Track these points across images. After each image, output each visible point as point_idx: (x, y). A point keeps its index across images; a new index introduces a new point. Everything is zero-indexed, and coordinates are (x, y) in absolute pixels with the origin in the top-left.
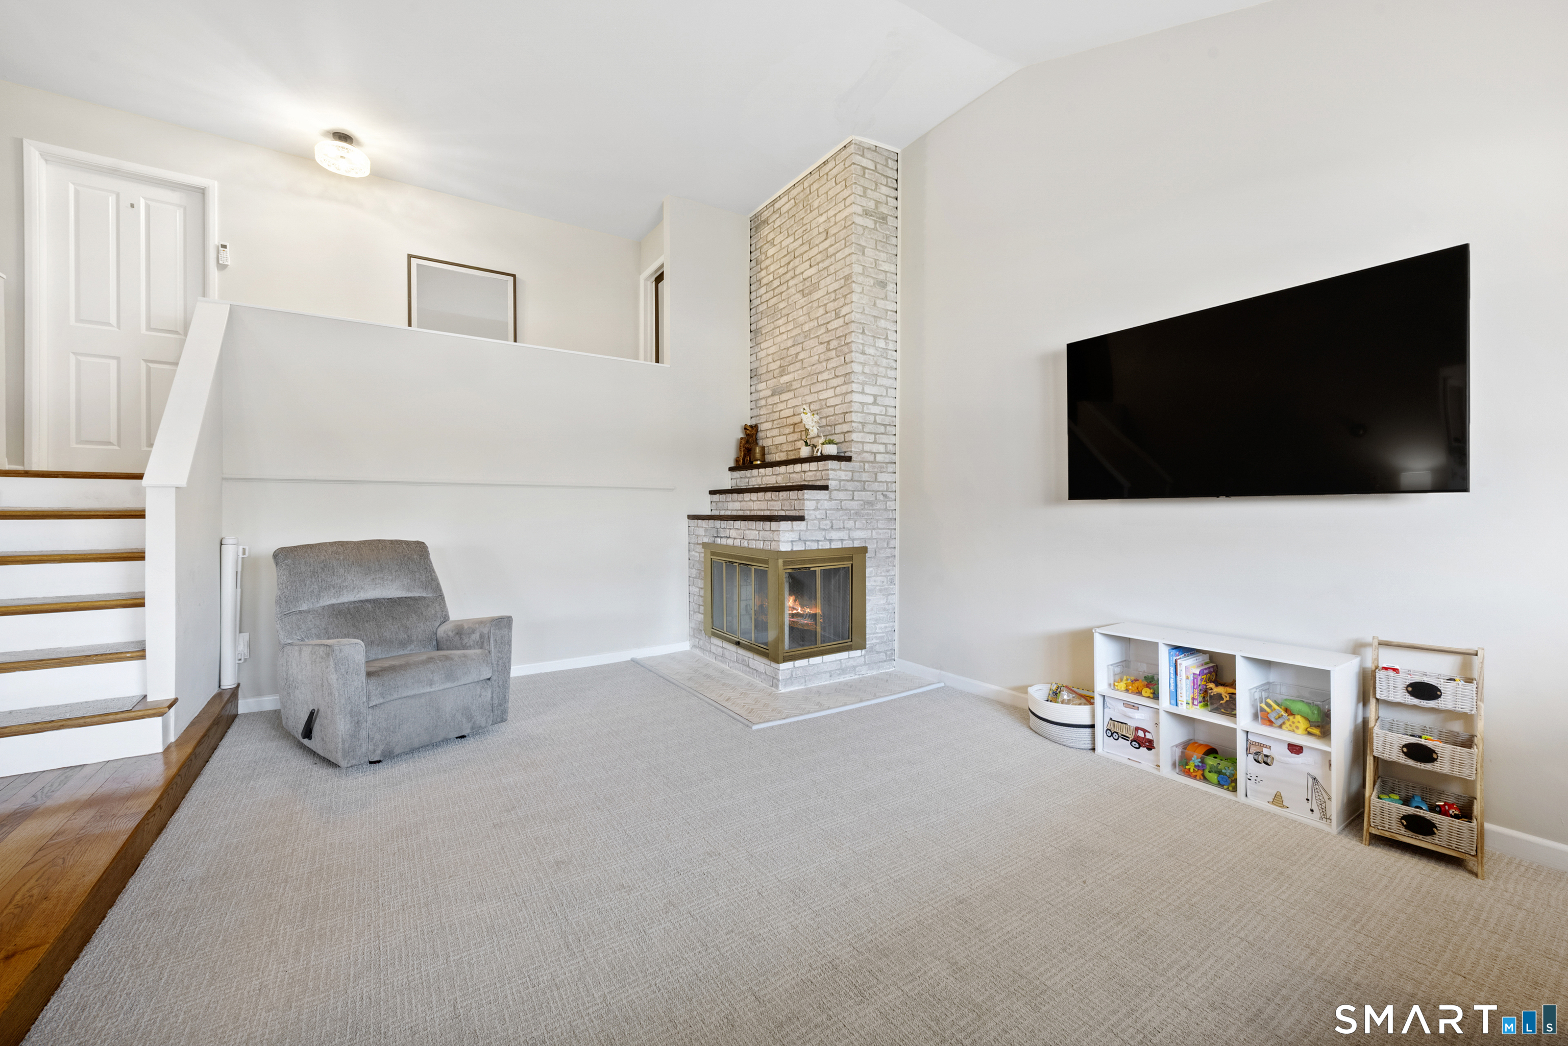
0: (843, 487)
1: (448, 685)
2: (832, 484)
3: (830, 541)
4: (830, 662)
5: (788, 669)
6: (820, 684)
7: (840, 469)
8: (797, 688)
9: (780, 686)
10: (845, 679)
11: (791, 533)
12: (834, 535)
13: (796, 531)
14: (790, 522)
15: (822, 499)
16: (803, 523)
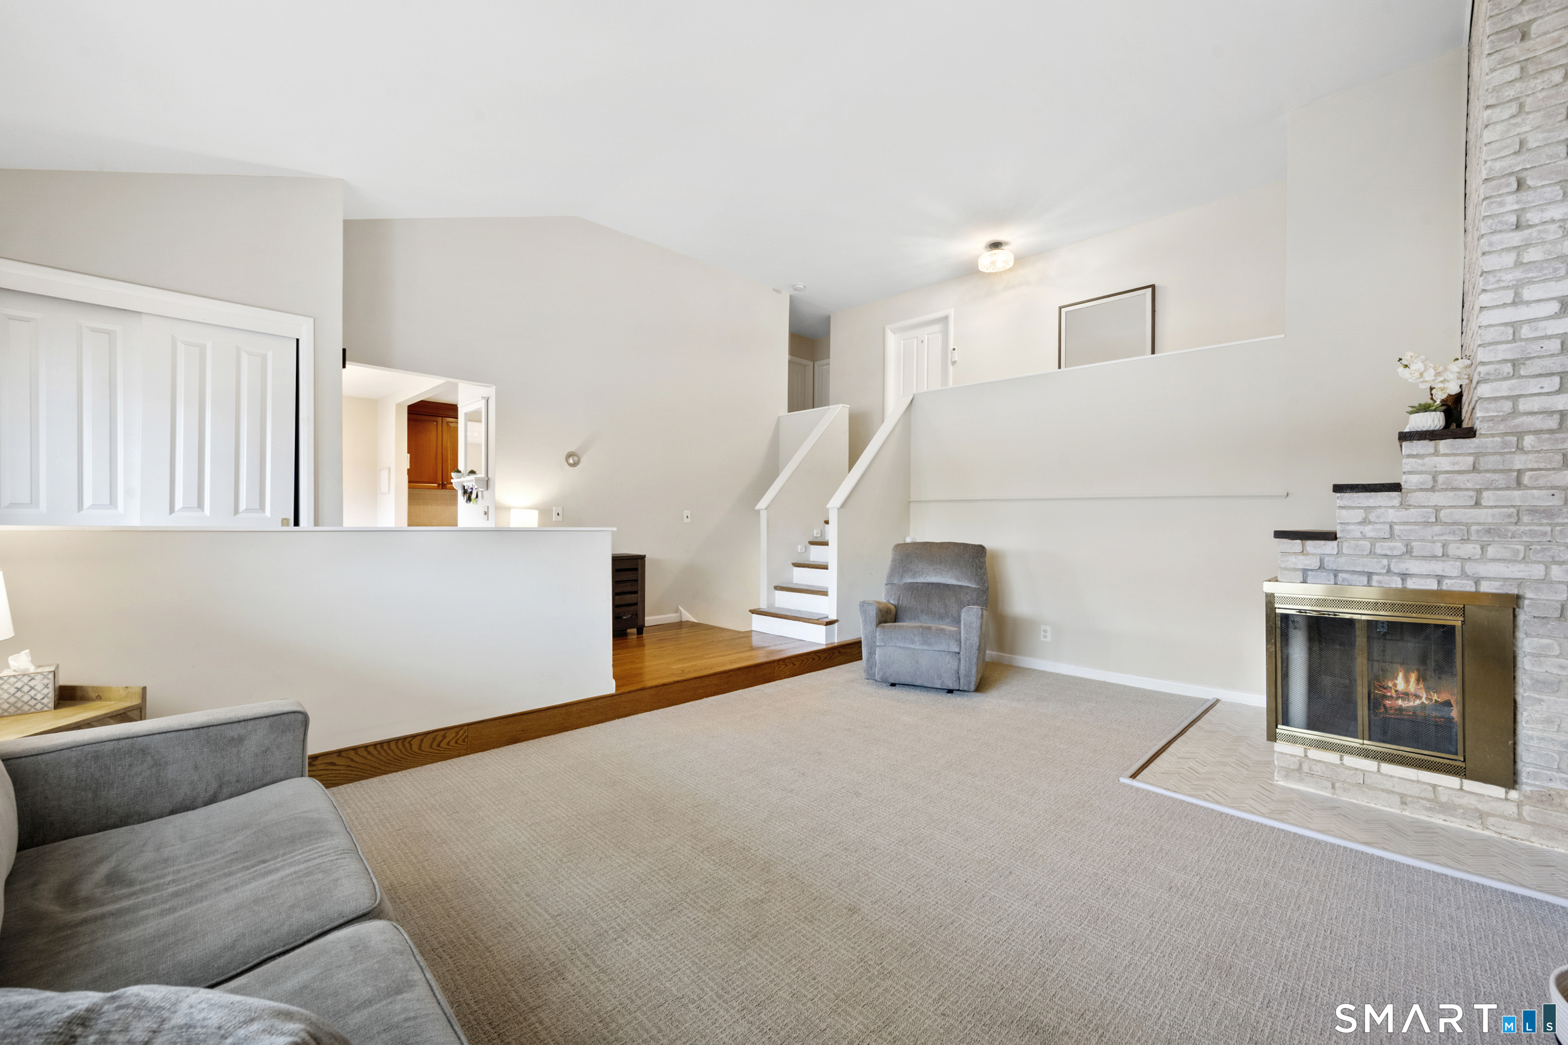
0: (1444, 483)
1: (925, 647)
2: (1407, 481)
3: (1404, 576)
4: (1399, 778)
5: (1292, 756)
6: (1373, 805)
7: (1436, 453)
8: (1312, 790)
9: (1276, 774)
10: (1445, 823)
11: (1301, 557)
12: (1413, 566)
13: (1314, 554)
14: (1299, 541)
15: (1380, 507)
16: (1335, 543)
